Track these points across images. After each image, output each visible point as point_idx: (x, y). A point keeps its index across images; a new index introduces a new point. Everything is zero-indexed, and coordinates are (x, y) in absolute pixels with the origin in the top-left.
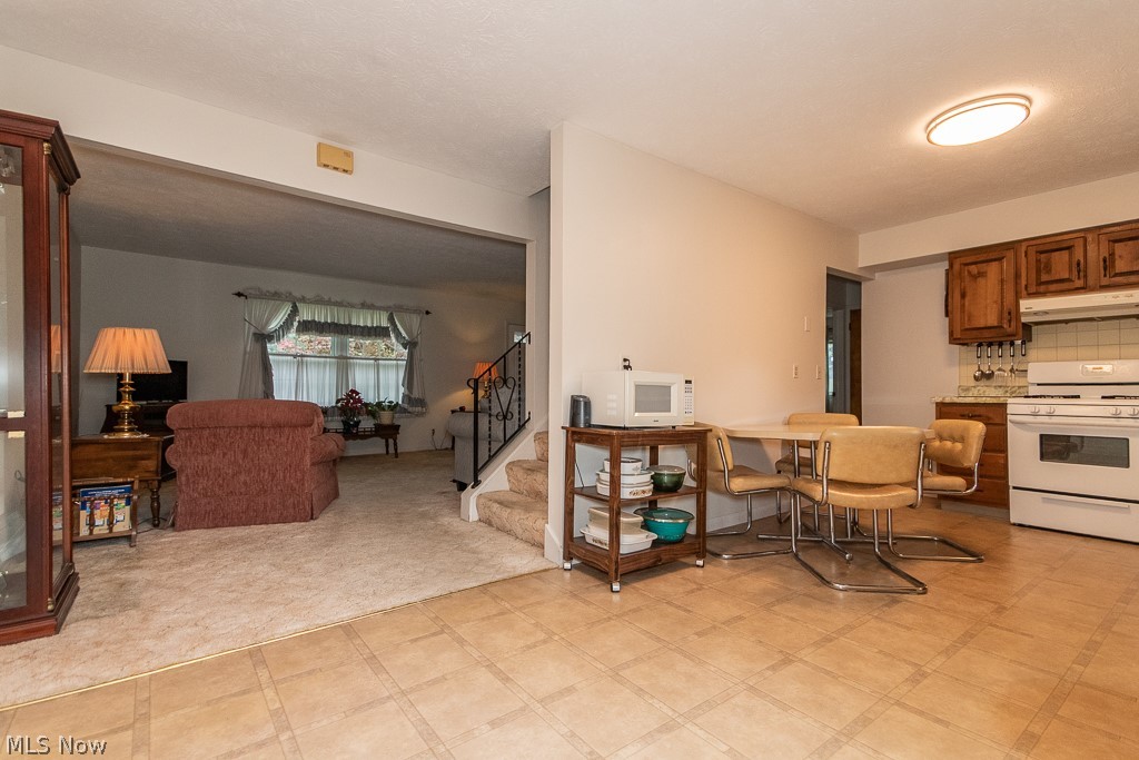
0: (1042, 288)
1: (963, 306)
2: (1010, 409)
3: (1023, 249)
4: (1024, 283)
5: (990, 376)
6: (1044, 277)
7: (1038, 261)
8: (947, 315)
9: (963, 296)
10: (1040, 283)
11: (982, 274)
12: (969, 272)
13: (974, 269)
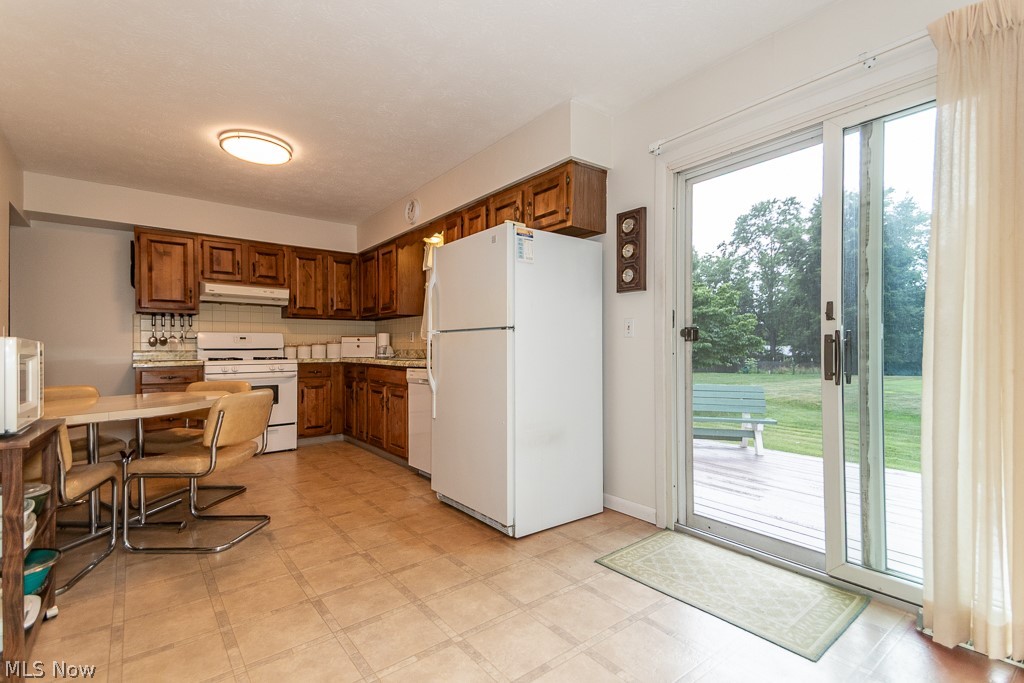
0: (215, 276)
1: (150, 278)
2: (207, 370)
3: (200, 241)
4: (200, 269)
5: (164, 342)
6: (216, 268)
7: (211, 254)
8: (133, 284)
9: (150, 269)
10: (213, 272)
11: (166, 254)
12: (155, 248)
13: (160, 247)
